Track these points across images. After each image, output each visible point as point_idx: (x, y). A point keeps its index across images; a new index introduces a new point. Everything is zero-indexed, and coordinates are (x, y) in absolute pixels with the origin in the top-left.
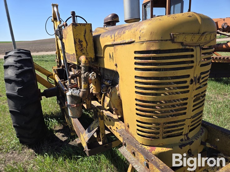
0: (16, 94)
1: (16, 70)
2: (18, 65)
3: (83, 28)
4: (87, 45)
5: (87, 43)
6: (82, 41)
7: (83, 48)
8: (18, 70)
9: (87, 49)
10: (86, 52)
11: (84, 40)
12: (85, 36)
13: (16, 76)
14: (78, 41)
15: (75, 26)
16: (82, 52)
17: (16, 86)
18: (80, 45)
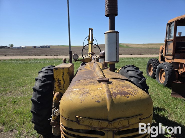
0: (36, 100)
1: (41, 83)
2: (44, 79)
3: (62, 71)
4: (64, 83)
5: (64, 82)
6: (61, 80)
7: (61, 85)
8: (42, 83)
9: (64, 86)
10: (63, 89)
11: (62, 80)
12: (63, 76)
13: (39, 87)
14: (57, 80)
15: (56, 70)
16: (60, 88)
17: (38, 94)
18: (58, 83)
